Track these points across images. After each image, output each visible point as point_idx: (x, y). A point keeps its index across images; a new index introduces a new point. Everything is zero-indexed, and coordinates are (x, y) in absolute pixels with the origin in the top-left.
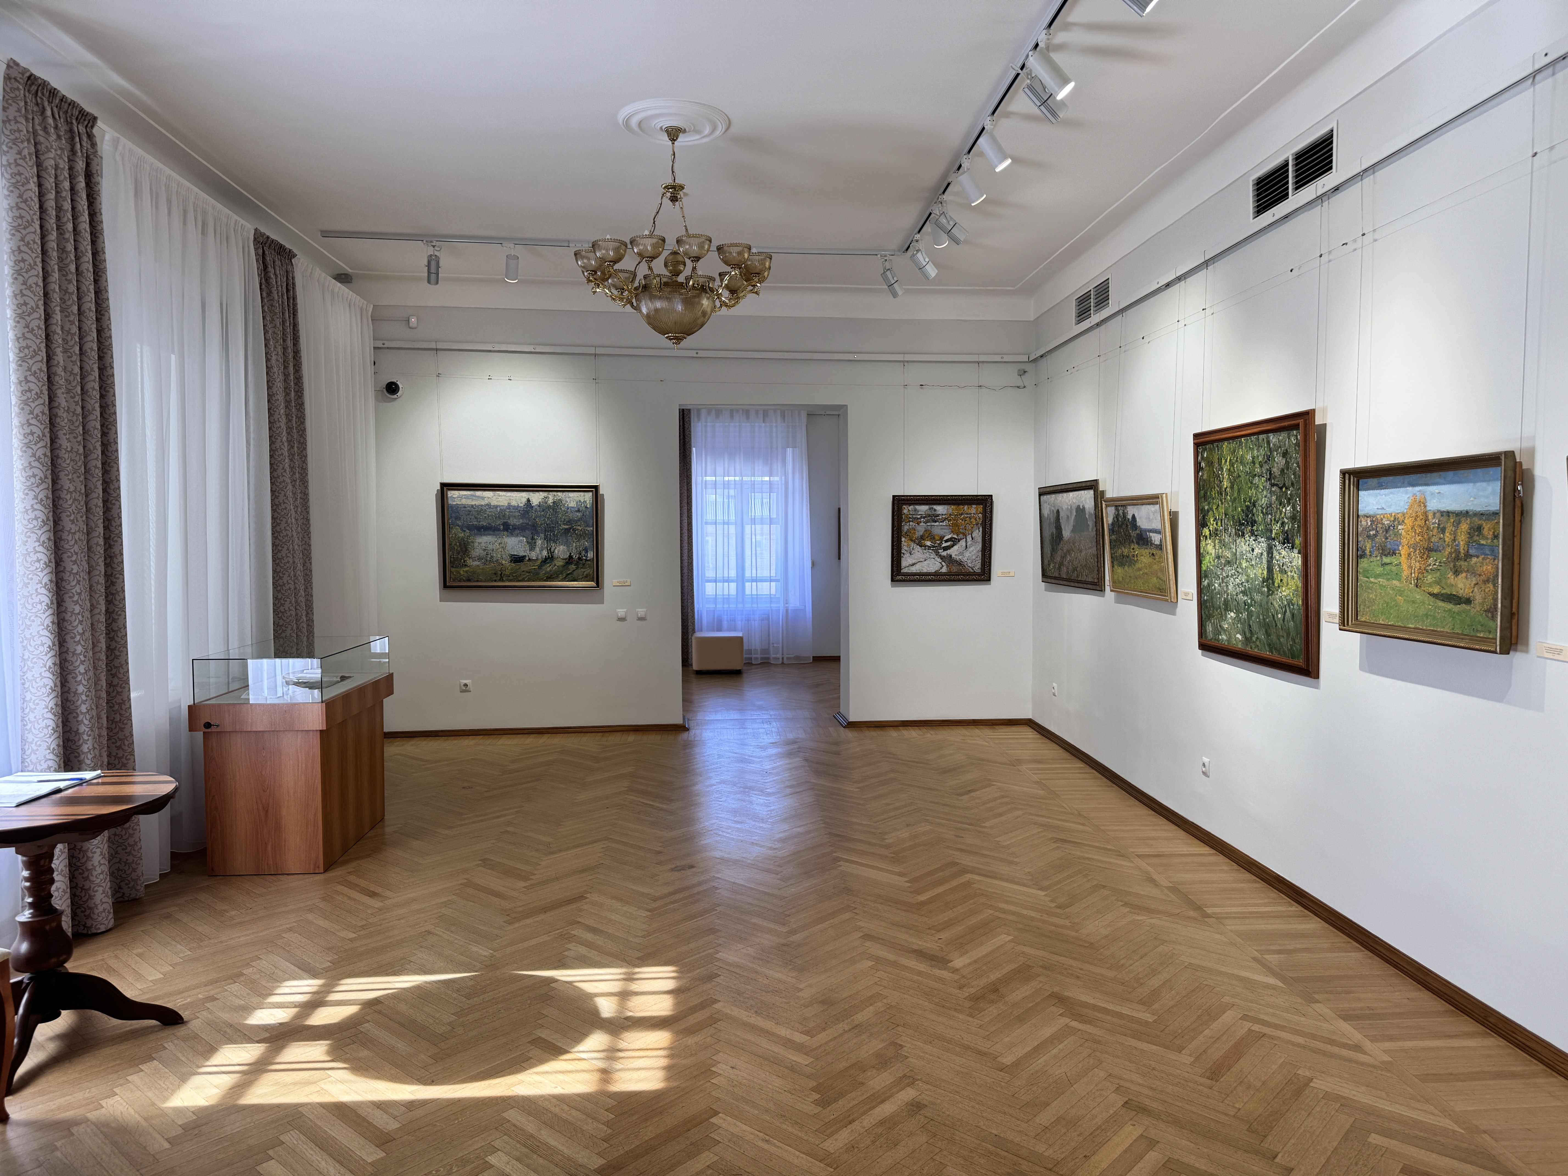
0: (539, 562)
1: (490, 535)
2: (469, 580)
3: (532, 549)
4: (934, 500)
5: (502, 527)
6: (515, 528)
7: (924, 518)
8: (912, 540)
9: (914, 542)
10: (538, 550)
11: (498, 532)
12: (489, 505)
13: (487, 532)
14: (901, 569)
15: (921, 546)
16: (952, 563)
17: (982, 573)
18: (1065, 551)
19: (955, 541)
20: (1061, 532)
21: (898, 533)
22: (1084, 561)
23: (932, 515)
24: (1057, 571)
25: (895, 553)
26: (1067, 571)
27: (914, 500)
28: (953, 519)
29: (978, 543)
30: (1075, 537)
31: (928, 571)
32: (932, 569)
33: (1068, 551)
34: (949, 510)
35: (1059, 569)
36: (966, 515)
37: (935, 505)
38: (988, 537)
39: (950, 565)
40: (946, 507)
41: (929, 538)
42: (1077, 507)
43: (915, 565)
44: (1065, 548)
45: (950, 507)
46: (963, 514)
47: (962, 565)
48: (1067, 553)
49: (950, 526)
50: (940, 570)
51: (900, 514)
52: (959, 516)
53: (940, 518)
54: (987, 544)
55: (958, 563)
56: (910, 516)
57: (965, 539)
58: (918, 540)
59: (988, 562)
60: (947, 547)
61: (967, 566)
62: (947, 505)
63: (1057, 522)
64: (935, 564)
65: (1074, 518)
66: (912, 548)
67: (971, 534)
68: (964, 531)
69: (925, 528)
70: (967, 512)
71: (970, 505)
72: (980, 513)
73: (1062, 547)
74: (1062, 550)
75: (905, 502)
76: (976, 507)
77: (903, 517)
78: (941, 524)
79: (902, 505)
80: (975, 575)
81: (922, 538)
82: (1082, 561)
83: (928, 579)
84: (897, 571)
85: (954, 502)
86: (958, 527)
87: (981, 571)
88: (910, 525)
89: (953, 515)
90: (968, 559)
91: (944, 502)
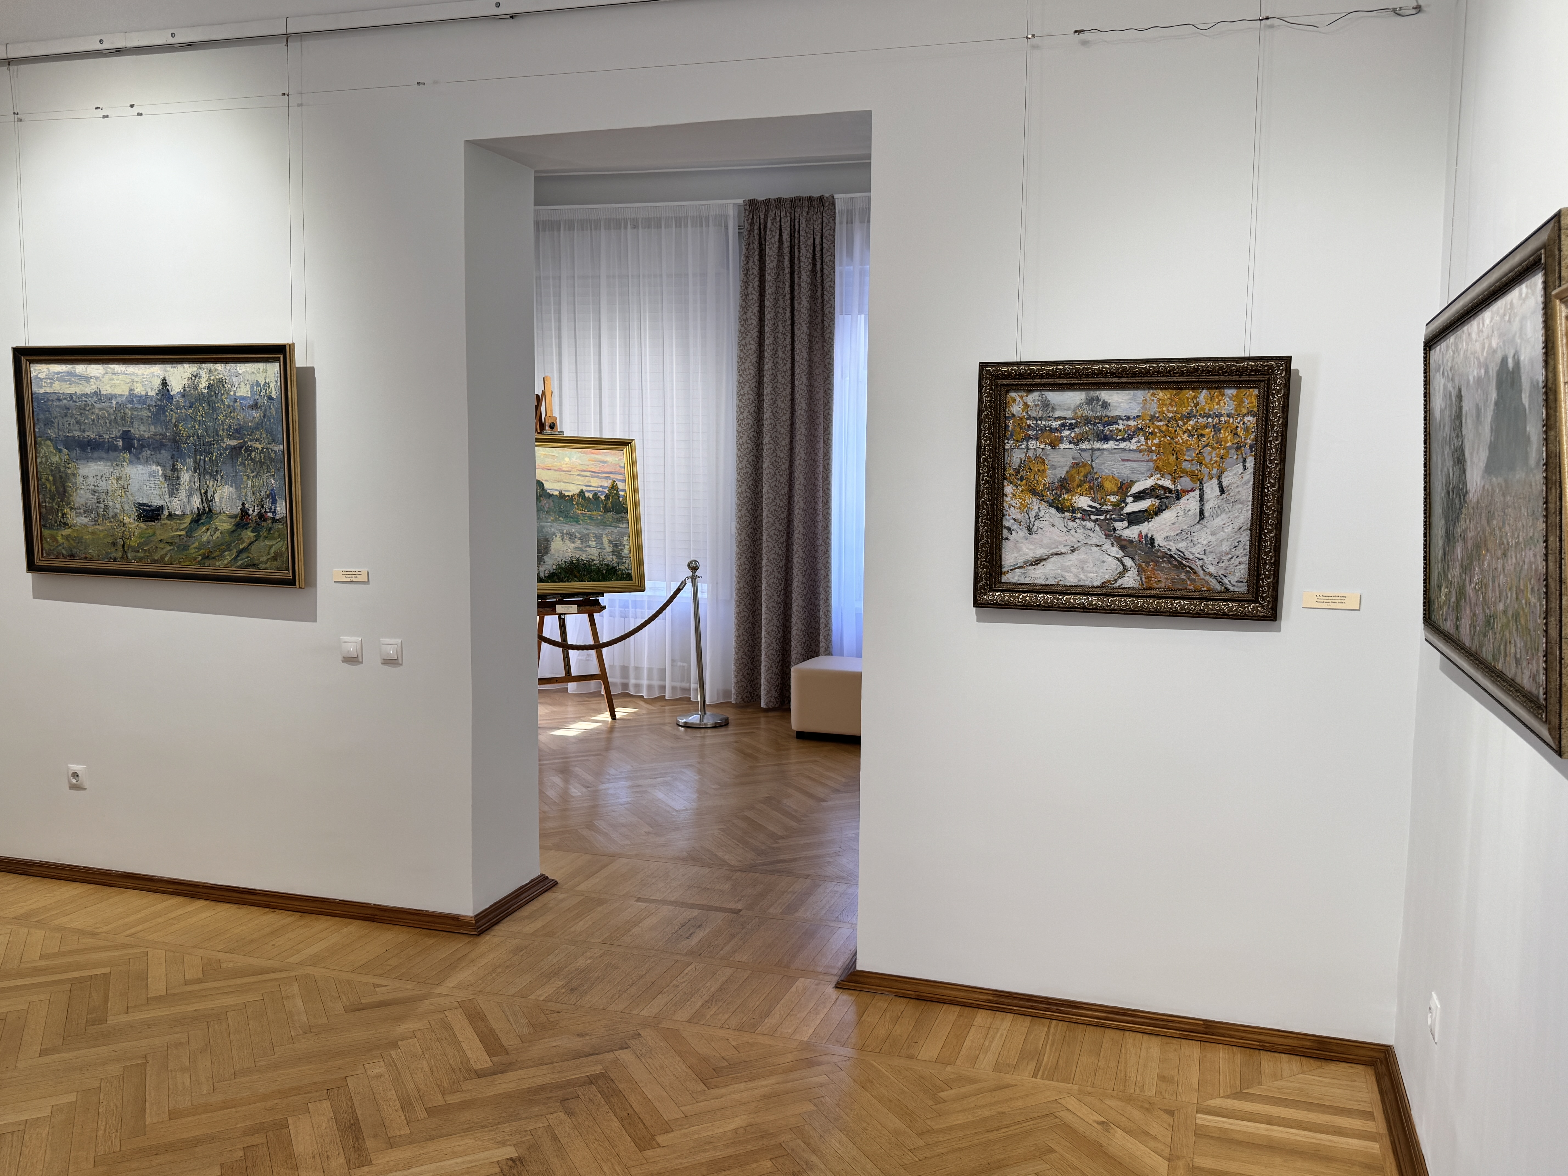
0: (188, 520)
1: (101, 459)
2: (72, 556)
3: (173, 491)
4: (1100, 373)
5: (120, 443)
6: (144, 444)
7: (1072, 427)
8: (1034, 492)
9: (1041, 496)
10: (183, 493)
11: (116, 454)
12: (97, 393)
13: (96, 454)
14: (1001, 573)
15: (1060, 510)
16: (1156, 562)
17: (1250, 597)
18: (1470, 544)
19: (1167, 498)
20: (1464, 471)
21: (994, 469)
22: (1514, 595)
23: (1096, 418)
24: (1452, 617)
25: (984, 527)
26: (1473, 621)
27: (1042, 377)
28: (1161, 431)
29: (1241, 503)
30: (1493, 491)
31: (1079, 581)
32: (1092, 575)
33: (1477, 546)
34: (1148, 405)
35: (1457, 608)
36: (1202, 420)
37: (1104, 389)
38: (1273, 485)
39: (1150, 568)
40: (1140, 395)
41: (1086, 486)
42: (1504, 360)
43: (1042, 564)
44: (1470, 534)
45: (1153, 395)
46: (1195, 416)
47: (1188, 569)
48: (1474, 552)
49: (1152, 451)
50: (1116, 581)
51: (1000, 417)
52: (1180, 423)
53: (1121, 427)
54: (1268, 508)
55: (1175, 563)
56: (1028, 422)
57: (1197, 492)
58: (1053, 490)
59: (1271, 564)
60: (1141, 514)
61: (1201, 573)
62: (1144, 389)
63: (1457, 436)
64: (1103, 562)
65: (1492, 413)
66: (1033, 514)
67: (1219, 478)
68: (1195, 467)
69: (1073, 458)
70: (1207, 411)
71: (1216, 388)
72: (1250, 413)
73: (1465, 531)
74: (1464, 540)
75: (1017, 382)
76: (1236, 396)
77: (1010, 423)
78: (1122, 445)
79: (1007, 392)
80: (1231, 600)
81: (1065, 487)
82: (1509, 595)
83: (1079, 604)
84: (990, 579)
85: (1164, 379)
86: (1177, 453)
87: (1248, 590)
88: (1028, 448)
89: (1161, 420)
90: (1207, 552)
91: (1133, 380)
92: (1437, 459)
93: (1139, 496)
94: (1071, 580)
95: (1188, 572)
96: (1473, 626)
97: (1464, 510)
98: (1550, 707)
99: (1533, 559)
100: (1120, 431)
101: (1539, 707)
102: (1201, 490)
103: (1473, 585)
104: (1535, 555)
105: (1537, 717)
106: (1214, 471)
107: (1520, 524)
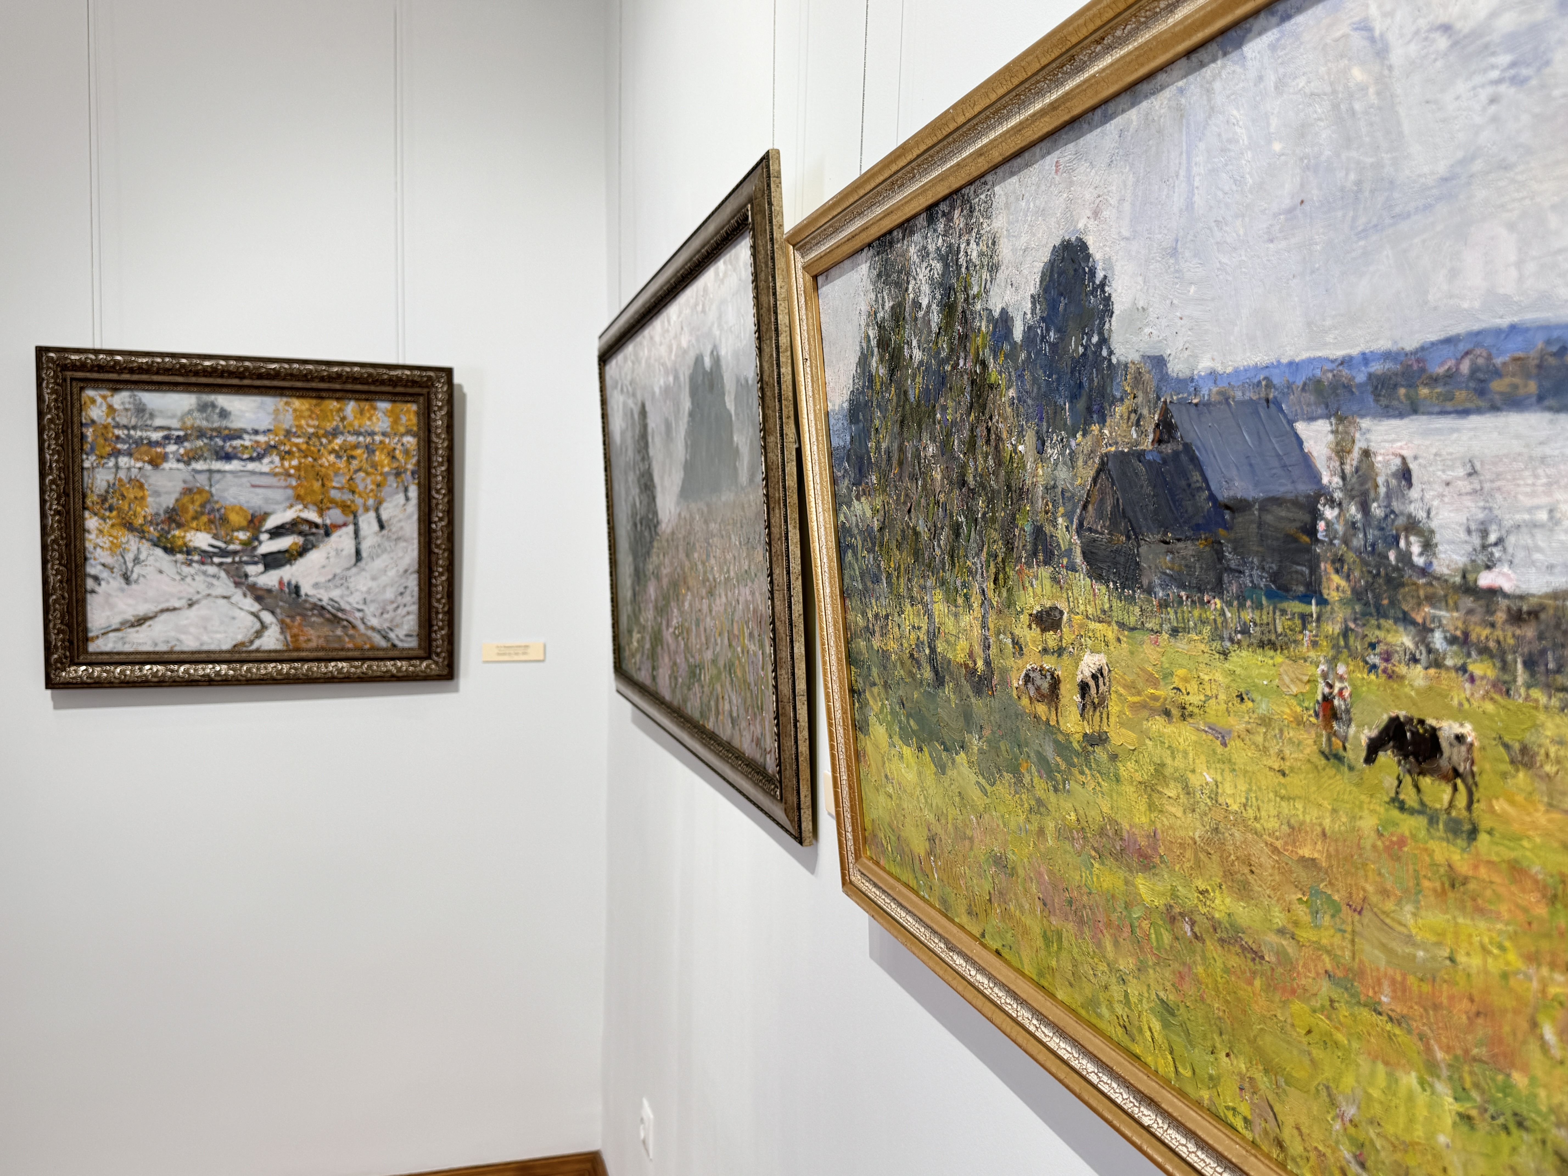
4: (214, 372)
7: (179, 440)
8: (130, 527)
9: (141, 533)
14: (86, 640)
15: (170, 550)
16: (304, 616)
17: (421, 653)
18: (665, 581)
19: (313, 534)
20: (654, 498)
21: (67, 495)
22: (726, 641)
23: (212, 430)
24: (647, 665)
25: (56, 575)
26: (673, 671)
27: (132, 371)
28: (300, 450)
29: (405, 541)
30: (692, 519)
31: (202, 644)
32: (218, 636)
33: (675, 585)
34: (281, 417)
35: (653, 656)
36: (352, 439)
37: (220, 393)
38: (441, 519)
39: (296, 623)
40: (270, 402)
41: (205, 519)
42: (699, 360)
43: (148, 623)
44: (665, 571)
45: (287, 403)
46: (342, 433)
47: (345, 623)
48: (671, 592)
49: (290, 475)
50: (252, 642)
51: (72, 423)
52: (324, 441)
53: (247, 443)
54: (438, 546)
55: (328, 616)
56: (117, 432)
57: (351, 528)
58: (157, 525)
59: (445, 613)
60: (280, 556)
61: (361, 627)
62: (274, 395)
63: (643, 459)
64: (234, 618)
65: (686, 426)
66: (130, 557)
67: (377, 510)
68: (347, 497)
69: (185, 482)
70: (356, 428)
71: (367, 400)
72: (408, 432)
73: (658, 567)
74: (658, 578)
75: (95, 375)
76: (392, 411)
77: (89, 432)
78: (251, 466)
79: (82, 389)
80: (400, 659)
81: (174, 521)
82: (719, 641)
83: (202, 676)
84: (70, 649)
85: (299, 384)
86: (323, 479)
87: (420, 645)
88: (117, 467)
89: (299, 437)
90: (368, 601)
91: (258, 383)
92: (619, 488)
93: (277, 532)
94: (189, 643)
95: (344, 627)
96: (674, 677)
97: (655, 544)
98: (785, 782)
99: (749, 598)
100: (246, 448)
101: (770, 780)
102: (356, 524)
103: (671, 630)
104: (753, 593)
105: (767, 793)
106: (371, 502)
107: (729, 556)
